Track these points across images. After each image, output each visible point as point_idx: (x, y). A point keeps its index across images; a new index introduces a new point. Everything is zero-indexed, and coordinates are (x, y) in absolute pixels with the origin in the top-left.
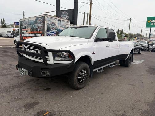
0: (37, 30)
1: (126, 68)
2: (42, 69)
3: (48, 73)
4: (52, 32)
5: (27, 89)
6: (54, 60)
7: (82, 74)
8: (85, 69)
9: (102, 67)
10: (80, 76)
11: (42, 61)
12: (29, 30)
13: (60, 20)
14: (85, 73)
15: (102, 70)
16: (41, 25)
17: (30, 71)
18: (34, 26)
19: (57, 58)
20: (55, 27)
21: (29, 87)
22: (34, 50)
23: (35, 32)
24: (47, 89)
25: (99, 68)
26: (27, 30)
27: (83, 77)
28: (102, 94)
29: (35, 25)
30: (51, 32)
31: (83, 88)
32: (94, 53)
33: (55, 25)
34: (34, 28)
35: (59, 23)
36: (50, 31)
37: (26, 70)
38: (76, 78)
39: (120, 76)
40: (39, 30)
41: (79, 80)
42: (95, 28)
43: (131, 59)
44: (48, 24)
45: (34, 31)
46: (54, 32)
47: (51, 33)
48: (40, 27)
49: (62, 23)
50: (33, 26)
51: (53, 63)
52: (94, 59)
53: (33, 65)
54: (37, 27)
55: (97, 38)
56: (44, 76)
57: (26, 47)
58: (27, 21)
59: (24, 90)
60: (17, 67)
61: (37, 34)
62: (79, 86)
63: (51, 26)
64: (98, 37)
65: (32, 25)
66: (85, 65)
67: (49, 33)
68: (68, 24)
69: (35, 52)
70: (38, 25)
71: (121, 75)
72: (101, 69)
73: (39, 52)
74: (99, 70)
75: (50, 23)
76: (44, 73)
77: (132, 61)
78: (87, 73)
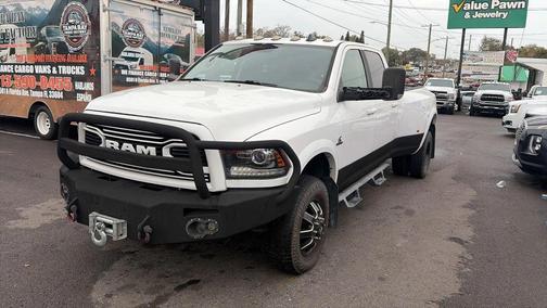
0: (61, 48)
1: (417, 183)
2: (188, 211)
3: (213, 227)
4: (131, 55)
5: (120, 290)
6: (229, 177)
7: (314, 220)
8: (319, 200)
9: (356, 187)
10: (305, 225)
11: (191, 185)
12: (22, 46)
13: (159, 11)
14: (319, 212)
15: (355, 199)
16: (82, 29)
17: (145, 225)
18: (49, 33)
20: (140, 36)
22: (146, 145)
23: (54, 56)
24: (190, 283)
25: (349, 192)
26: (10, 46)
27: (316, 228)
29: (52, 27)
30: (127, 59)
31: (314, 266)
32: (340, 143)
33: (141, 29)
34: (48, 39)
35: (156, 20)
36: (123, 54)
37: (119, 221)
38: (297, 233)
39: (410, 213)
40: (71, 49)
41: (304, 239)
42: (331, 53)
43: (430, 148)
44: (114, 25)
45: (48, 52)
46: (137, 56)
47: (125, 63)
48: (75, 39)
49: (165, 19)
50: (43, 31)
51: (224, 189)
52: (341, 161)
53: (150, 201)
54: (63, 39)
55: (345, 88)
56: (196, 237)
57: (99, 133)
58: (11, 9)
59: (109, 296)
60: (70, 211)
61: (66, 64)
62: (303, 262)
63: (128, 35)
64: (348, 85)
65: (39, 29)
66: (317, 186)
67: (119, 61)
68: (189, 23)
70: (69, 29)
71: (412, 207)
72: (354, 194)
73: (166, 153)
74: (348, 198)
75: (121, 22)
76: (195, 224)
77: (433, 157)
78: (324, 216)
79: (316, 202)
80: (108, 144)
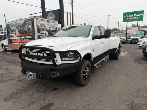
0: (26, 32)
1: (116, 61)
2: (51, 70)
3: (58, 74)
4: (42, 33)
5: (36, 91)
6: (62, 61)
7: (87, 71)
8: (88, 66)
9: (99, 62)
10: (84, 73)
11: (52, 63)
12: (17, 32)
13: (49, 21)
14: (88, 69)
15: (99, 65)
16: (30, 27)
18: (23, 29)
19: (64, 59)
20: (44, 28)
21: (37, 90)
22: (40, 53)
23: (25, 34)
24: (55, 89)
25: (97, 64)
26: (15, 33)
27: (87, 73)
28: (106, 87)
29: (24, 27)
30: (41, 34)
32: (93, 50)
33: (44, 26)
34: (23, 30)
35: (48, 24)
36: (40, 32)
37: (34, 74)
38: (82, 75)
39: (114, 69)
40: (28, 32)
41: (84, 77)
42: (90, 27)
43: (119, 52)
44: (38, 25)
45: (23, 34)
46: (44, 33)
47: (41, 35)
48: (29, 29)
49: (51, 23)
50: (22, 28)
51: (61, 64)
52: (94, 55)
53: (41, 68)
54: (26, 30)
55: (94, 36)
56: (54, 77)
58: (14, 24)
59: (33, 93)
60: (22, 72)
61: (27, 36)
62: (84, 83)
63: (41, 28)
64: (95, 35)
65: (21, 28)
66: (87, 62)
67: (39, 34)
68: (56, 24)
69: (42, 54)
70: (27, 27)
71: (115, 67)
72: (99, 64)
73: (45, 55)
74: (97, 65)
75: (39, 25)
76: (53, 74)
77: (120, 54)
78: (90, 70)
79: (87, 67)
80: (31, 53)
